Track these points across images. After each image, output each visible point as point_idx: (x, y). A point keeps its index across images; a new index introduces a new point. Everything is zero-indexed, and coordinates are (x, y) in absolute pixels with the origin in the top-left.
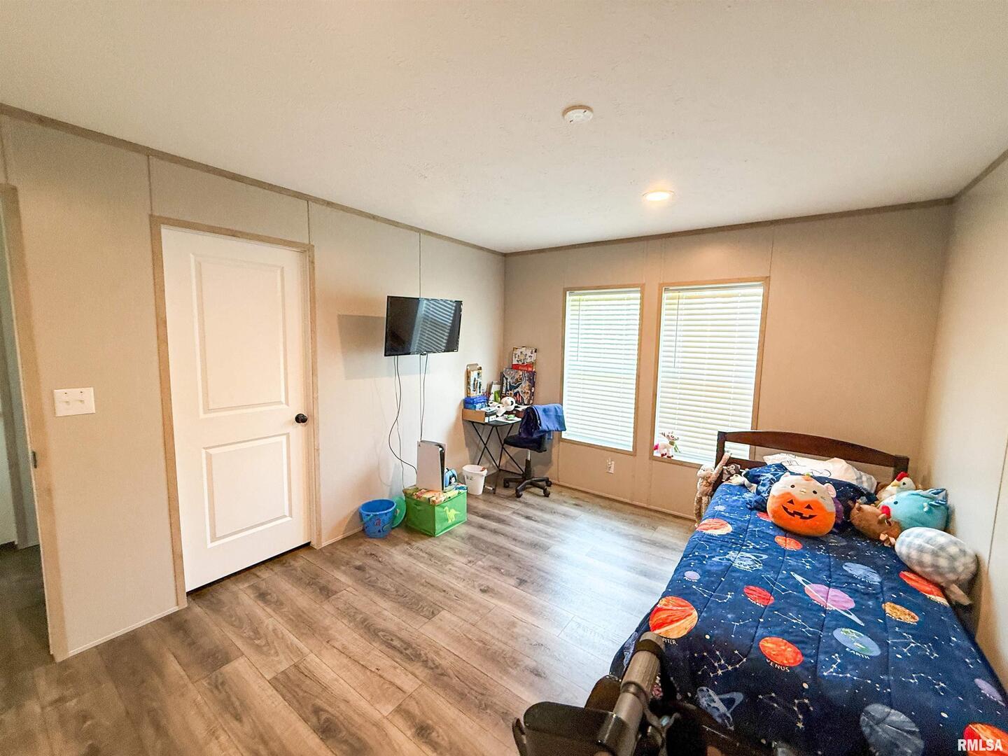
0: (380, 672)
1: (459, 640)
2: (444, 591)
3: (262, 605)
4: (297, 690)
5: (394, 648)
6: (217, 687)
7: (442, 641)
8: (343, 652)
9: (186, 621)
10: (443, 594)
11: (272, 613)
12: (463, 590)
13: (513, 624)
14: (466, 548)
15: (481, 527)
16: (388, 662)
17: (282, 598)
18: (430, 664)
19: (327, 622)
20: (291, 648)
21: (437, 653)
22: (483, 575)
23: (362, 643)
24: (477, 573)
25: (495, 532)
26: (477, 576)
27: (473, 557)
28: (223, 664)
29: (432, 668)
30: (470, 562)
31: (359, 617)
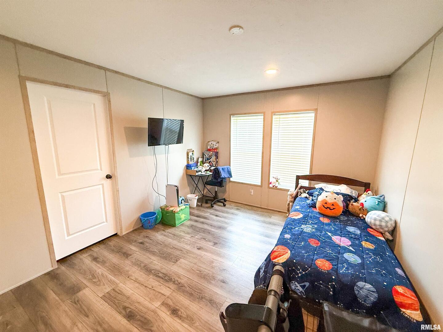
0: (153, 288)
1: (188, 271)
2: (181, 250)
3: (95, 263)
4: (115, 300)
5: (159, 277)
6: (75, 303)
7: (181, 272)
8: (136, 281)
9: (57, 274)
10: (181, 251)
11: (101, 267)
12: (190, 249)
13: (213, 262)
14: (190, 230)
15: (196, 221)
16: (157, 283)
17: (105, 260)
18: (176, 282)
19: (127, 269)
20: (111, 281)
21: (179, 278)
22: (198, 242)
23: (144, 276)
24: (196, 241)
25: (203, 223)
26: (196, 242)
27: (193, 234)
28: (77, 292)
29: (177, 284)
30: (192, 237)
31: (142, 265)
